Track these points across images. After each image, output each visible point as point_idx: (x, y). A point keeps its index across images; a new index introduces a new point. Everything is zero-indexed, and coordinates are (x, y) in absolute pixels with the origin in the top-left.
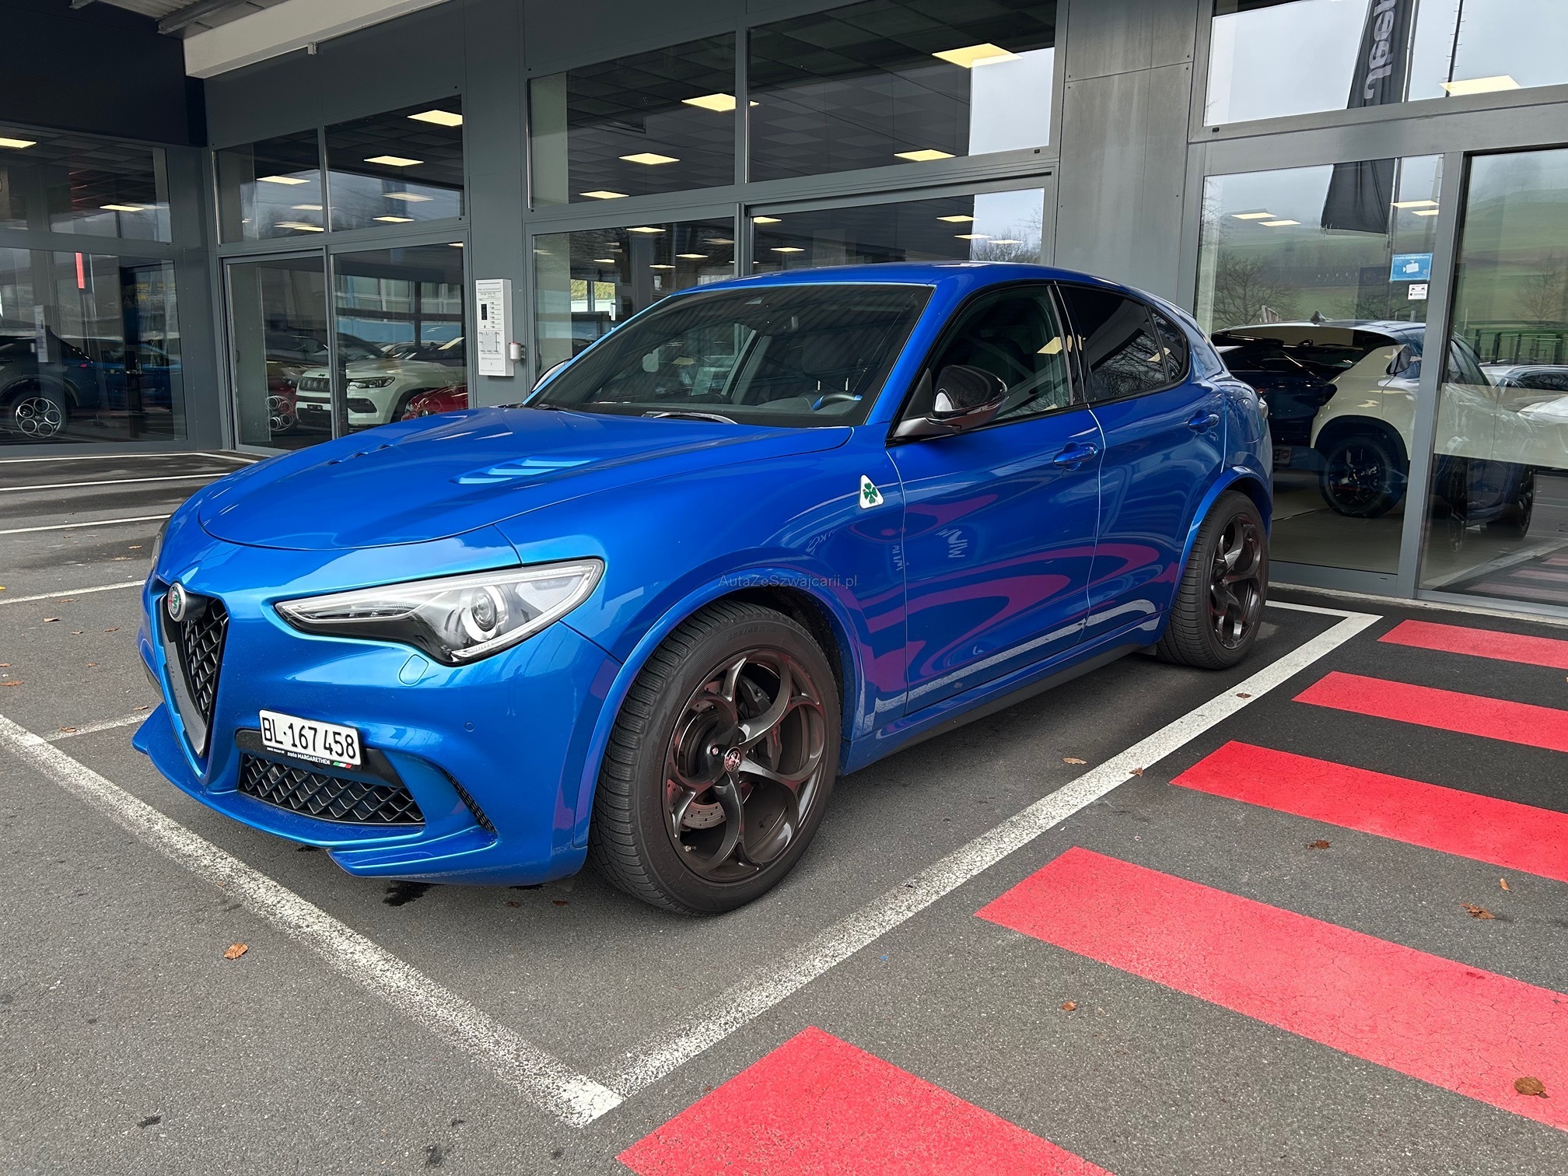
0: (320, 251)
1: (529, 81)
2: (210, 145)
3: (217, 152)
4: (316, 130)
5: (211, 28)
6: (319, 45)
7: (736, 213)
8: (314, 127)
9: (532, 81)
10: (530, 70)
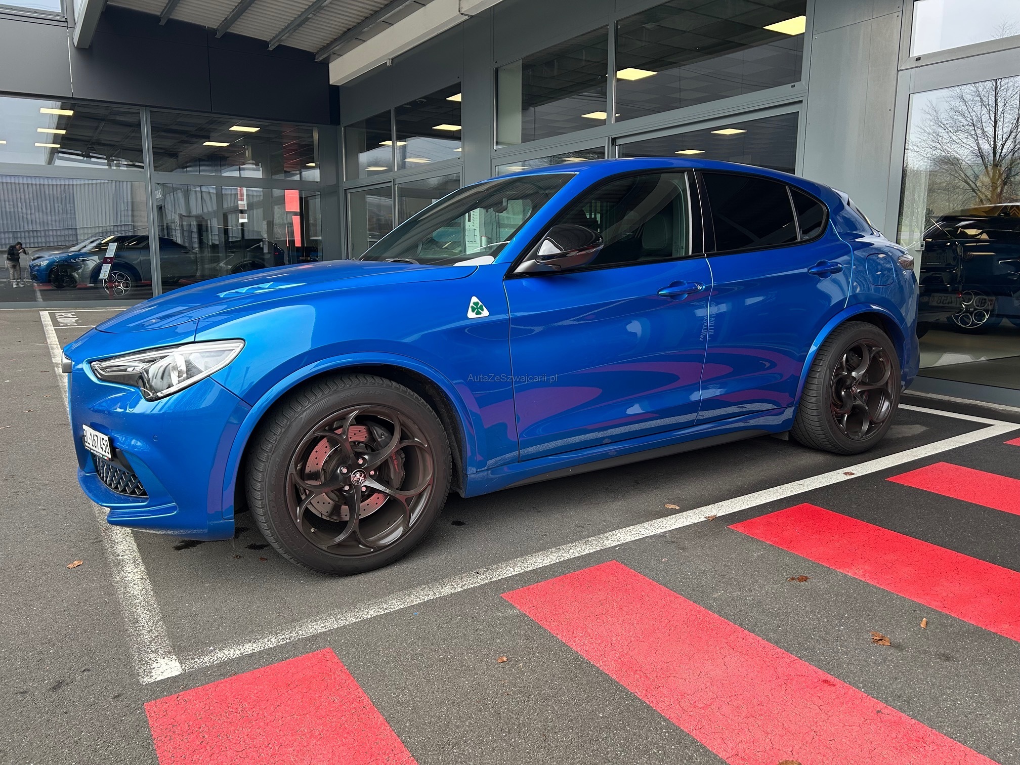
0: (390, 183)
1: (497, 71)
2: (341, 123)
3: (345, 127)
4: (390, 110)
5: (341, 56)
6: (393, 60)
7: (605, 143)
8: (389, 109)
9: (499, 69)
10: (496, 62)
